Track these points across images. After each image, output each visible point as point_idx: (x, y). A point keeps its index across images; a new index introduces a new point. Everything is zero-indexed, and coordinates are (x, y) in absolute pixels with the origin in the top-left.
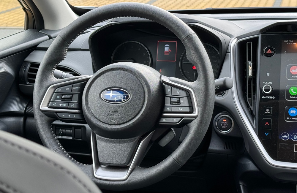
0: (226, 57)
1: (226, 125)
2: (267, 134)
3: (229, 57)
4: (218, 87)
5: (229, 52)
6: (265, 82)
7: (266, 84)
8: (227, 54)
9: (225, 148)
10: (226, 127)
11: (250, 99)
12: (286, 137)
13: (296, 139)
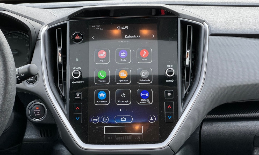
0: (36, 45)
1: (39, 112)
2: (78, 118)
3: (39, 44)
4: (23, 75)
5: (39, 40)
6: (74, 68)
7: (76, 69)
8: (37, 41)
9: (40, 136)
10: (40, 114)
11: (61, 85)
12: (97, 120)
13: (106, 121)
